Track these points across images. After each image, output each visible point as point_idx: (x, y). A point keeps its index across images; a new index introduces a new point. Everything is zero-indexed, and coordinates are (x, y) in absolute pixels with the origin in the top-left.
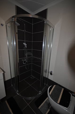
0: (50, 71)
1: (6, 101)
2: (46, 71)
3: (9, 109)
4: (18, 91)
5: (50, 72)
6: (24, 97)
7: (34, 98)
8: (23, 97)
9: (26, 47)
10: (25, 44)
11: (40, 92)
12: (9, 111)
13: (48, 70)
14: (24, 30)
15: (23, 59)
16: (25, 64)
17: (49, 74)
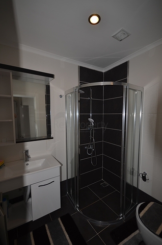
0: (141, 172)
1: (59, 219)
2: (133, 172)
3: (64, 234)
4: (78, 205)
5: (141, 175)
6: (91, 219)
7: (109, 225)
8: (88, 219)
9: (93, 124)
10: (91, 120)
11: (122, 216)
12: (65, 236)
13: (136, 169)
14: (90, 98)
15: (87, 146)
16: (90, 156)
17: (141, 179)
